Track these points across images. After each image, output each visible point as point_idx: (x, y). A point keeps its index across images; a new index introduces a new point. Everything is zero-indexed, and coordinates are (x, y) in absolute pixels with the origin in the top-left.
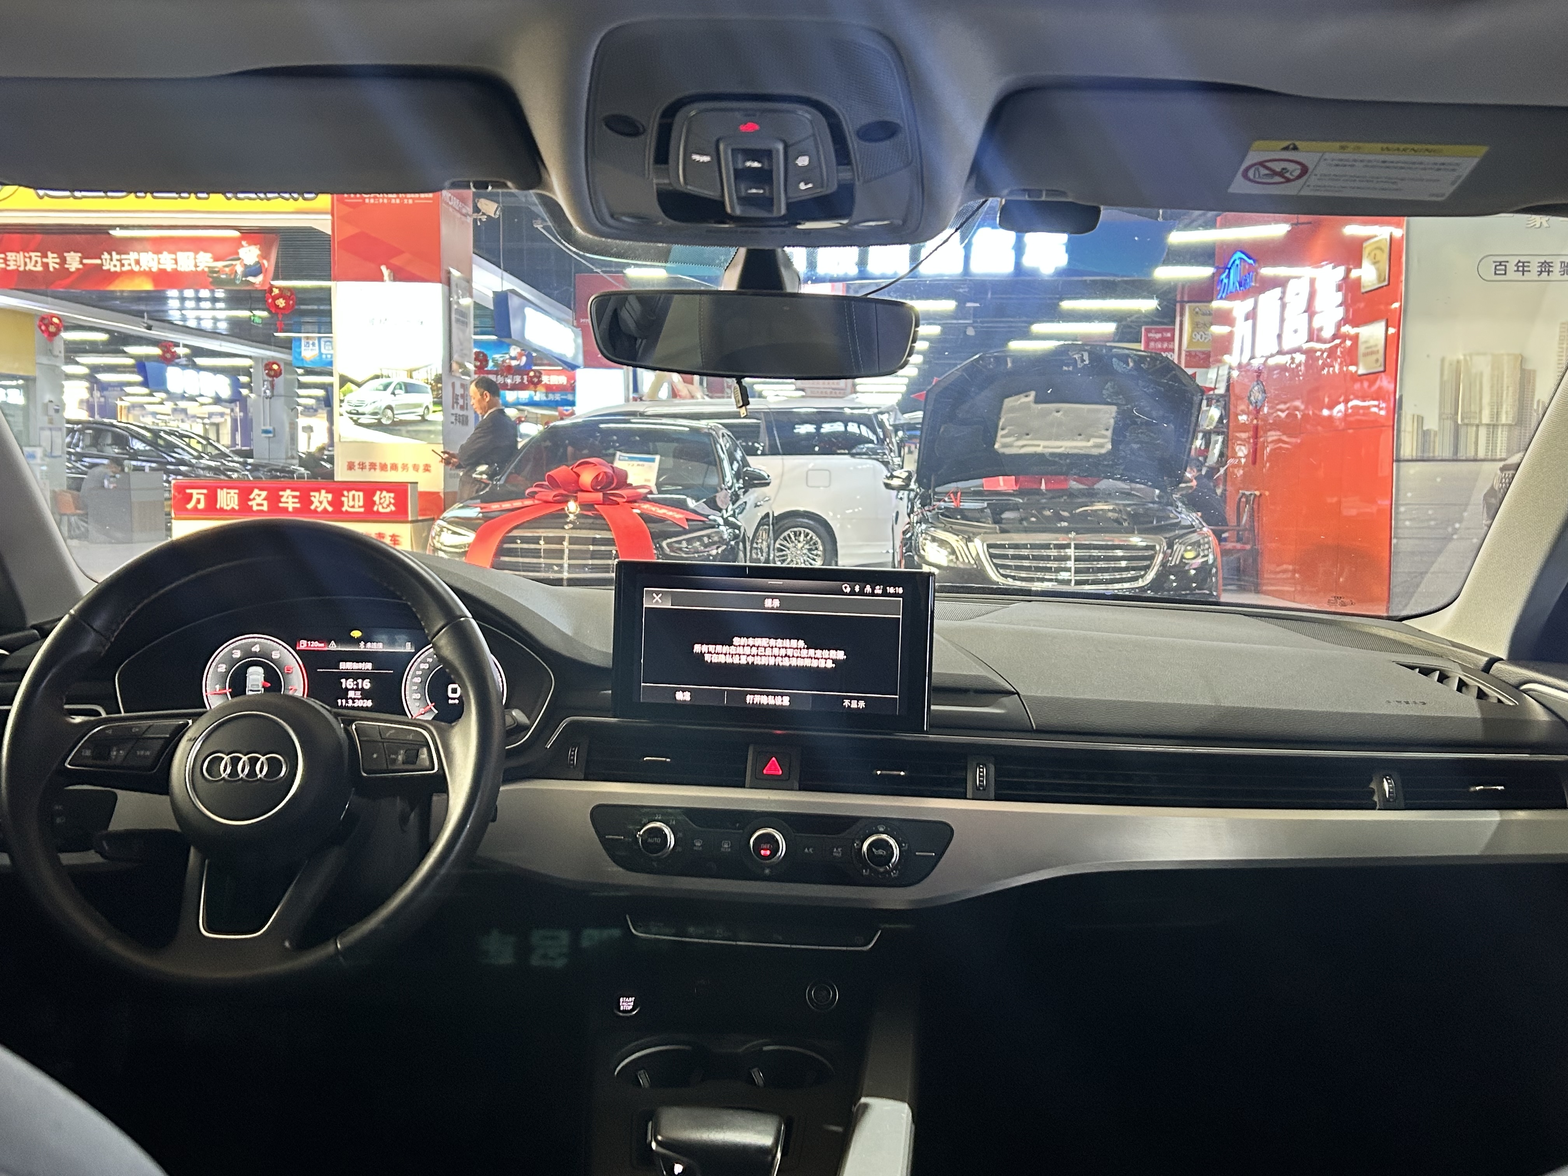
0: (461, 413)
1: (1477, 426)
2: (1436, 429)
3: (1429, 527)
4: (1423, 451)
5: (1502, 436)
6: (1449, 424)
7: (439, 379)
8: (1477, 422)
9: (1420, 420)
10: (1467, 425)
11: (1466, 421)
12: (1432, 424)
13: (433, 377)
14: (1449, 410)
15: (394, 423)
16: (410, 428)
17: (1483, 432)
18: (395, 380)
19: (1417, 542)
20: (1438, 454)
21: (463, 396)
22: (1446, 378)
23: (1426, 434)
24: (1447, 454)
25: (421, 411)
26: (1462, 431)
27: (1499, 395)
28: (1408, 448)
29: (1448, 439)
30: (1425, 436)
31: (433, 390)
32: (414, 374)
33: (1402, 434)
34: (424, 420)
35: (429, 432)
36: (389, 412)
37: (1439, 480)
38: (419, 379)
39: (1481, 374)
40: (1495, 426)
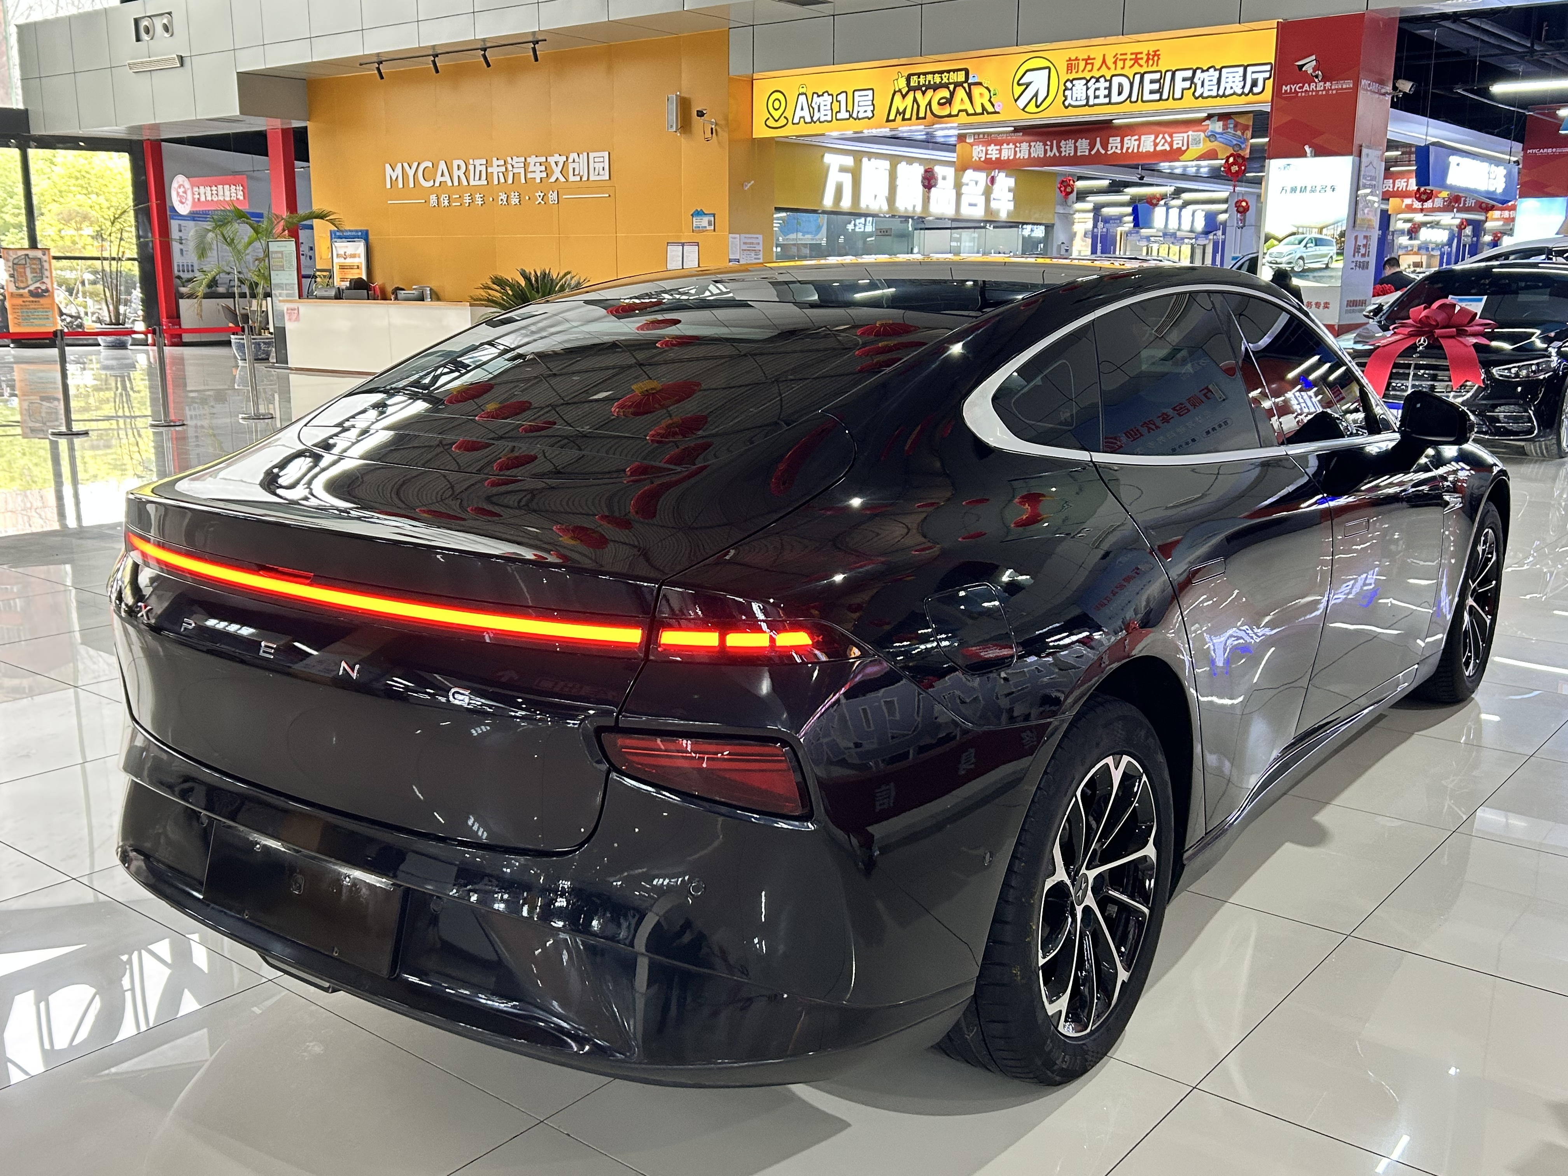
0: (1362, 260)
7: (1342, 235)
13: (1338, 232)
15: (1304, 271)
16: (1316, 274)
18: (1309, 236)
21: (1365, 246)
25: (1326, 260)
31: (1337, 244)
32: (1324, 231)
34: (1327, 267)
35: (1331, 277)
36: (1301, 262)
38: (1327, 234)
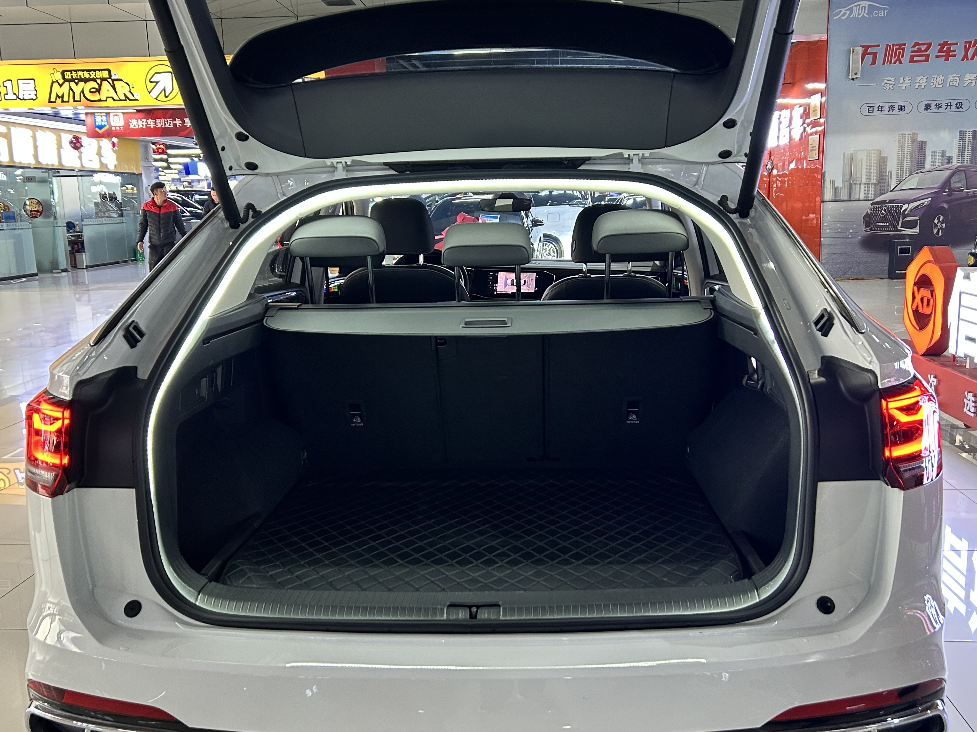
1: (860, 184)
2: (841, 186)
3: (838, 232)
4: (835, 196)
5: (872, 189)
6: (847, 184)
8: (860, 182)
9: (834, 182)
10: (855, 184)
11: (855, 182)
12: (839, 184)
14: (847, 177)
17: (862, 187)
19: (832, 239)
20: (842, 198)
22: (845, 162)
23: (836, 189)
24: (846, 198)
26: (853, 187)
27: (870, 169)
28: (828, 196)
29: (847, 191)
30: (836, 190)
33: (825, 189)
37: (842, 210)
39: (862, 160)
40: (868, 184)
